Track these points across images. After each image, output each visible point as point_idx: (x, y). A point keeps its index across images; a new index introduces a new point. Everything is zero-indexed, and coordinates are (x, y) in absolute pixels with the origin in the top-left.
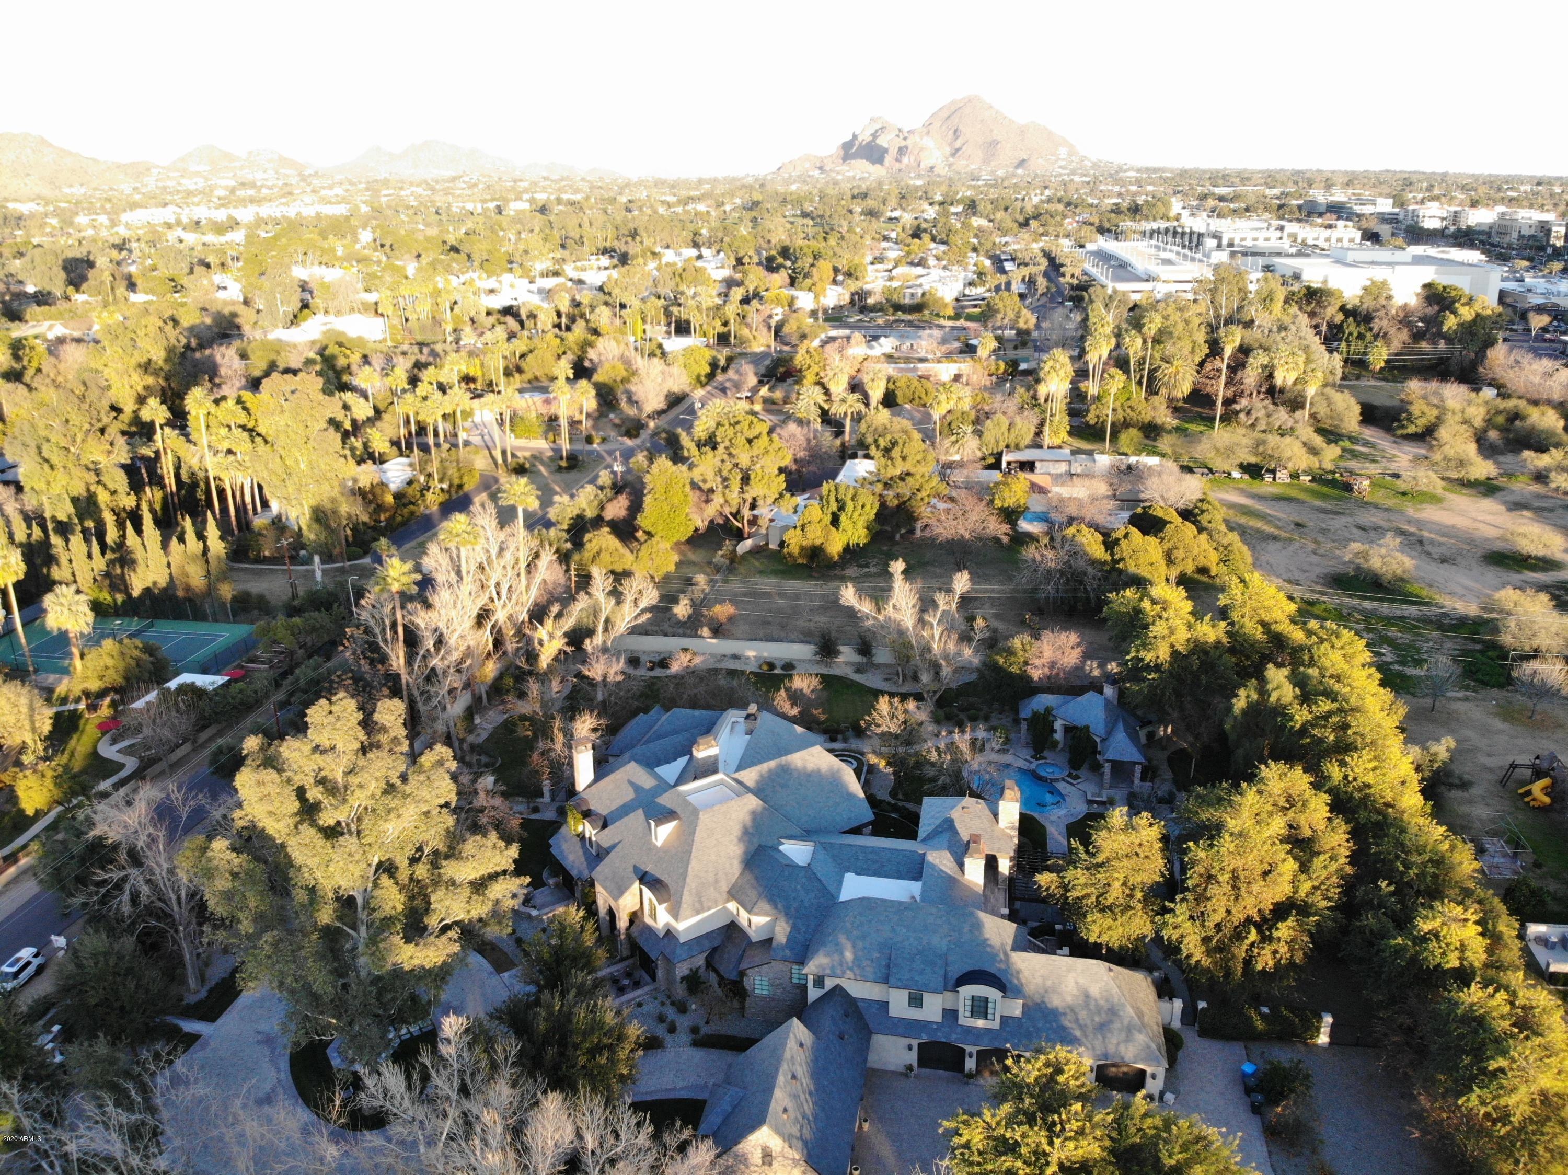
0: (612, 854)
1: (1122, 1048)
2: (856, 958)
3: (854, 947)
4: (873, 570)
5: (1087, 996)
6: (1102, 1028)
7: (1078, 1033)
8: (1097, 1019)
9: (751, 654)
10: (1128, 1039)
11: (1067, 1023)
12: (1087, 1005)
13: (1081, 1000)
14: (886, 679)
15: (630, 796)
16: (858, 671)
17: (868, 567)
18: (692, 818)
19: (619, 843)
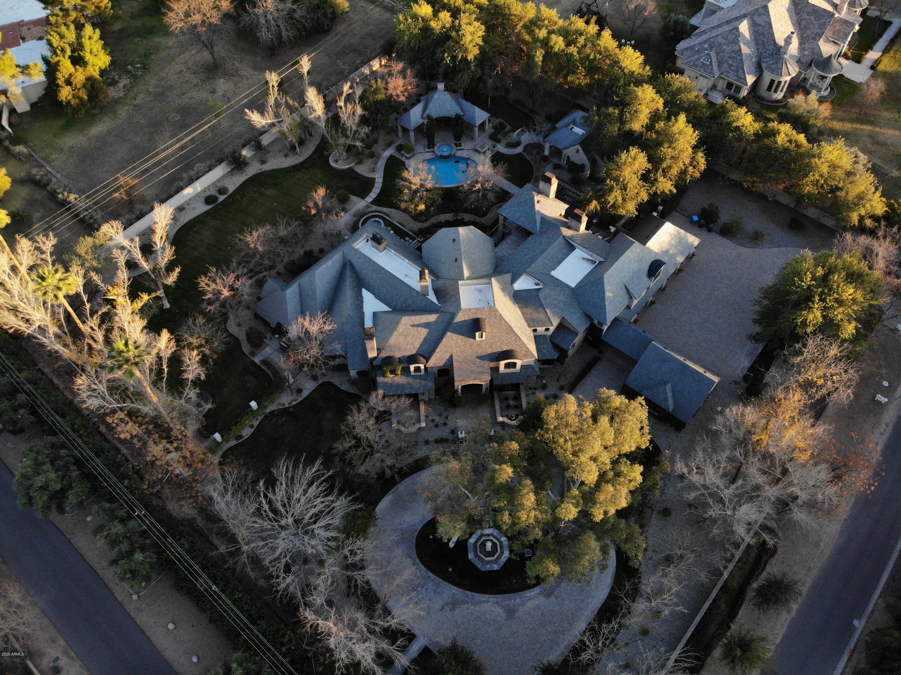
4: (125, 81)
14: (286, 155)
15: (424, 332)
16: (263, 162)
17: (117, 82)
18: (493, 313)
19: (451, 356)
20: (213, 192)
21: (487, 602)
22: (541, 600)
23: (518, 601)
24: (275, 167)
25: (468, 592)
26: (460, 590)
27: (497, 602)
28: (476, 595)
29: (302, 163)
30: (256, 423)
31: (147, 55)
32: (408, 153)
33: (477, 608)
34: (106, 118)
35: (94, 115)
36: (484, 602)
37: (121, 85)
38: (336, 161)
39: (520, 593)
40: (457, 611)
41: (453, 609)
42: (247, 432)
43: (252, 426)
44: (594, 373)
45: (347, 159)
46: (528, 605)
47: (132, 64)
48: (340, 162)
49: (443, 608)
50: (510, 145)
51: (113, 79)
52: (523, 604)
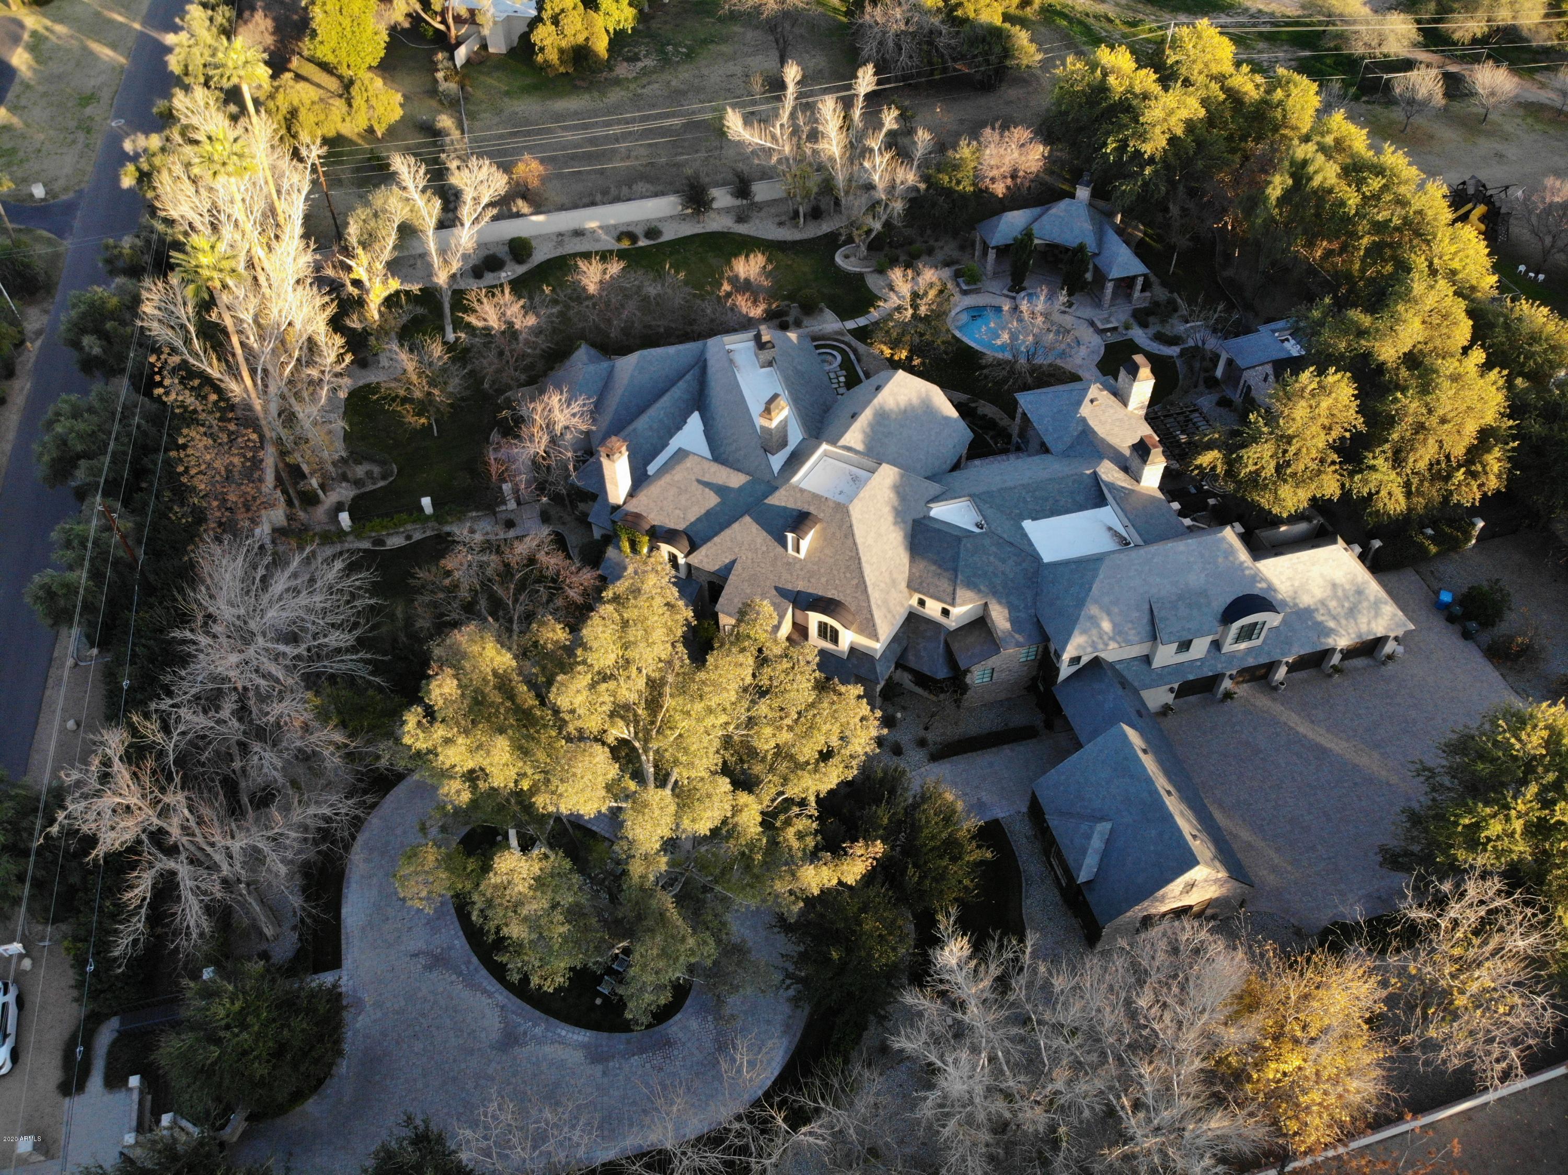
0: (732, 578)
1: (1373, 625)
2: (1115, 625)
3: (1109, 614)
4: (649, 62)
5: (1334, 586)
6: (1352, 612)
7: (1332, 624)
8: (1346, 605)
9: (592, 225)
10: (1377, 615)
11: (1320, 618)
12: (1335, 596)
13: (1329, 592)
14: (781, 224)
15: (712, 500)
16: (740, 219)
17: (639, 60)
18: (838, 516)
19: (733, 562)
20: (639, 231)
21: (490, 995)
22: (577, 1057)
23: (538, 1031)
24: (752, 233)
25: (475, 960)
26: (467, 947)
27: (502, 1007)
28: (484, 972)
29: (795, 243)
30: (417, 536)
31: (705, 42)
32: (968, 283)
33: (466, 994)
34: (587, 97)
35: (576, 87)
36: (485, 992)
37: (640, 65)
38: (847, 257)
39: (552, 1019)
40: (434, 975)
41: (429, 968)
42: (395, 542)
43: (408, 537)
44: (1007, 751)
45: (865, 258)
46: (547, 1049)
47: (675, 46)
48: (852, 259)
49: (416, 955)
50: (1159, 338)
51: (636, 54)
52: (540, 1042)
